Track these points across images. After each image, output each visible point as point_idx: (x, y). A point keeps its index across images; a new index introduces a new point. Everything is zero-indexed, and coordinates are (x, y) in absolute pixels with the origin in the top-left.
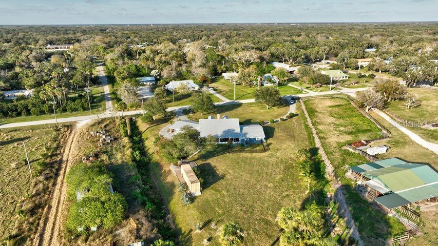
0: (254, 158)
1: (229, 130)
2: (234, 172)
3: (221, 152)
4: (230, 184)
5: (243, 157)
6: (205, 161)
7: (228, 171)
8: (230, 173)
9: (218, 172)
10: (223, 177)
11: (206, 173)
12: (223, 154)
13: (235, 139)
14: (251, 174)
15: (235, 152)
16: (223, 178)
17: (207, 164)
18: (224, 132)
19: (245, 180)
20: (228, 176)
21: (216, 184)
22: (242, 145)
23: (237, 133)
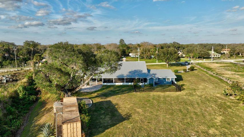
0: (168, 96)
1: (135, 70)
2: (145, 111)
3: (125, 91)
4: (140, 129)
5: (154, 95)
6: (105, 99)
7: (135, 110)
8: (138, 113)
9: (120, 111)
10: (127, 117)
11: (103, 112)
12: (128, 93)
13: (142, 80)
14: (172, 114)
15: (144, 91)
16: (128, 119)
17: (107, 102)
18: (130, 72)
19: (165, 123)
20: (135, 117)
21: (115, 127)
22: (151, 85)
23: (145, 74)
